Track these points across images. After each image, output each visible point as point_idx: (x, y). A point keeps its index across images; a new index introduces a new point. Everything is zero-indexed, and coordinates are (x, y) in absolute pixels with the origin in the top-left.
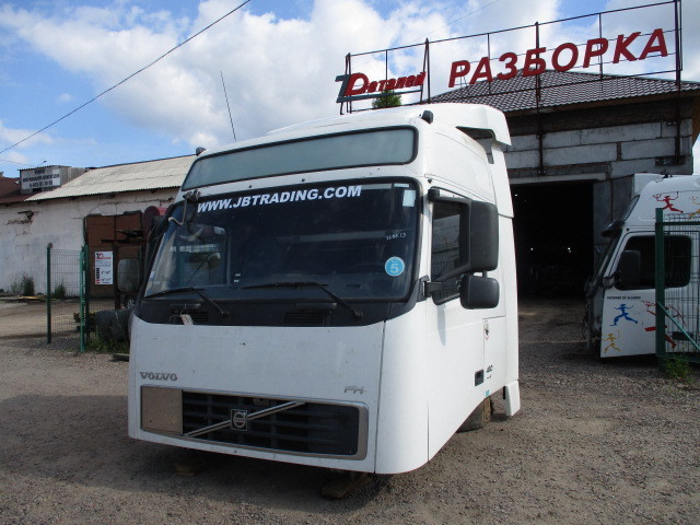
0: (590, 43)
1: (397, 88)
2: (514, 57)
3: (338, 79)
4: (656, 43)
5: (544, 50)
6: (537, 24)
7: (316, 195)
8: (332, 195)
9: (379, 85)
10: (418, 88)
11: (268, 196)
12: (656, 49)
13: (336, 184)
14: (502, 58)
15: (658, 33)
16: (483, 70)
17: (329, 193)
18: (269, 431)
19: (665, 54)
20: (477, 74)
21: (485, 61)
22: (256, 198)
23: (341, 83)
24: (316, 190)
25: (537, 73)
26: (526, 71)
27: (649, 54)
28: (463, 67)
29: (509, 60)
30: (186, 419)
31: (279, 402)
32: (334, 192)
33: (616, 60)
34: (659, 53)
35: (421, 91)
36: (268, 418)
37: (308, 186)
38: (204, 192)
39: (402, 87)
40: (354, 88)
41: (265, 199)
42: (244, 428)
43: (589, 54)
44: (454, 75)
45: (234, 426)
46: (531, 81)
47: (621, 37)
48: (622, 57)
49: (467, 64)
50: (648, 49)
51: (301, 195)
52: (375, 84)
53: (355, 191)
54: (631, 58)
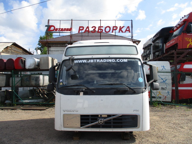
0: (114, 27)
1: (63, 31)
2: (95, 27)
3: (46, 26)
4: (128, 29)
5: (102, 27)
6: (100, 20)
7: (114, 61)
8: (119, 61)
9: (58, 29)
10: (70, 32)
11: (99, 60)
12: (128, 31)
13: (120, 58)
14: (92, 27)
15: (128, 27)
16: (87, 30)
17: (118, 60)
18: (111, 124)
19: (130, 32)
20: (86, 30)
21: (88, 27)
22: (95, 60)
23: (47, 27)
24: (114, 60)
25: (101, 32)
26: (98, 32)
27: (126, 32)
28: (82, 28)
29: (94, 28)
30: (81, 123)
31: (114, 115)
32: (120, 60)
33: (119, 32)
34: (128, 32)
35: (70, 33)
36: (110, 120)
37: (112, 58)
38: (76, 57)
39: (65, 31)
40: (51, 29)
41: (98, 61)
42: (103, 123)
43: (113, 30)
44: (80, 30)
45: (99, 123)
46: (99, 34)
47: (120, 27)
48: (120, 31)
49: (83, 27)
50: (126, 30)
51: (110, 61)
52: (57, 29)
53: (126, 60)
54: (122, 32)
